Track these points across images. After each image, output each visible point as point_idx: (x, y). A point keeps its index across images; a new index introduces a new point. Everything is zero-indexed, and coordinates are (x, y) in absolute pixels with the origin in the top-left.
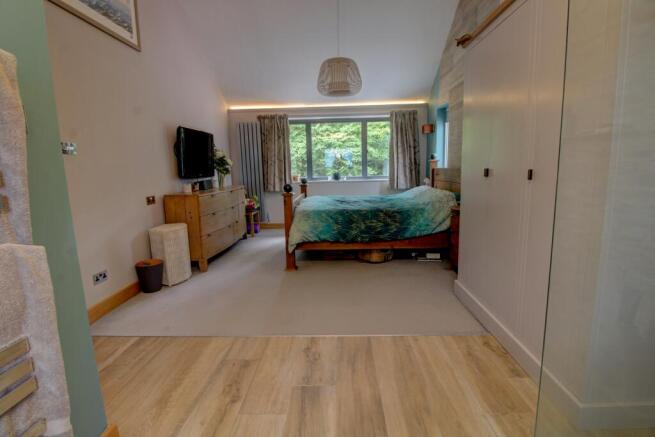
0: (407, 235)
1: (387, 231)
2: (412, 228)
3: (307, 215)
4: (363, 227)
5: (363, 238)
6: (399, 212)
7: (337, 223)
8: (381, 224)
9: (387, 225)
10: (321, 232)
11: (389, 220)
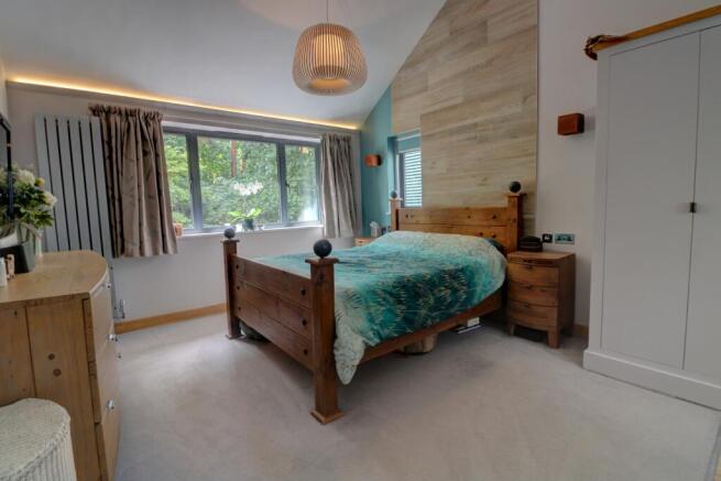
0: (476, 301)
1: (457, 301)
2: (478, 289)
3: (353, 298)
4: (432, 301)
5: (433, 318)
6: (462, 270)
7: (400, 302)
8: (449, 291)
9: (455, 291)
10: (382, 324)
11: (456, 285)
